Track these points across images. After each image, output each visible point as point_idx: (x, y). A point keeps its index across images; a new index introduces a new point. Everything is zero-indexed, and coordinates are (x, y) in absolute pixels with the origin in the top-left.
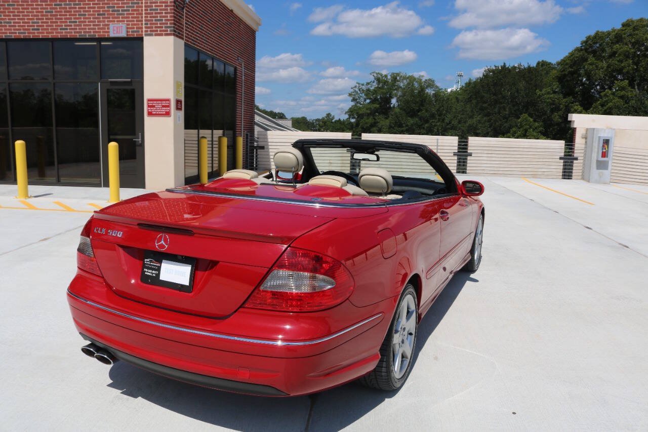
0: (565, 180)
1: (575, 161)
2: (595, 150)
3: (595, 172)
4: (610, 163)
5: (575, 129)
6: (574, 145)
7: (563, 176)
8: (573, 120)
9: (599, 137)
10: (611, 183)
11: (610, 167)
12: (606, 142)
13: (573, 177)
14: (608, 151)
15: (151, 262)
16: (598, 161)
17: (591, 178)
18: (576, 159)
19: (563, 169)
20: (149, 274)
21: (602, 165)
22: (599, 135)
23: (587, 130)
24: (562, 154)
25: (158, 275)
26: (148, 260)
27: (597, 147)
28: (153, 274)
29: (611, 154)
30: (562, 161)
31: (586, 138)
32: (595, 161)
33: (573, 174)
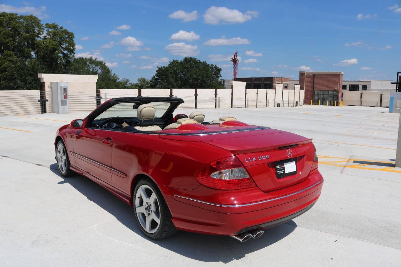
0: (43, 114)
1: (47, 102)
2: (59, 94)
3: (61, 107)
4: (68, 101)
5: (44, 82)
6: (45, 92)
7: (41, 112)
8: (43, 77)
9: (61, 87)
10: (70, 113)
11: (68, 104)
12: (65, 90)
13: (47, 112)
14: (66, 95)
15: (280, 166)
16: (62, 101)
17: (59, 111)
18: (47, 101)
19: (41, 107)
20: (280, 173)
21: (64, 103)
22: (60, 86)
23: (51, 83)
24: (39, 99)
25: (284, 172)
26: (278, 166)
27: (60, 93)
28: (282, 172)
29: (68, 96)
30: (40, 103)
31: (51, 88)
32: (60, 101)
33: (47, 110)
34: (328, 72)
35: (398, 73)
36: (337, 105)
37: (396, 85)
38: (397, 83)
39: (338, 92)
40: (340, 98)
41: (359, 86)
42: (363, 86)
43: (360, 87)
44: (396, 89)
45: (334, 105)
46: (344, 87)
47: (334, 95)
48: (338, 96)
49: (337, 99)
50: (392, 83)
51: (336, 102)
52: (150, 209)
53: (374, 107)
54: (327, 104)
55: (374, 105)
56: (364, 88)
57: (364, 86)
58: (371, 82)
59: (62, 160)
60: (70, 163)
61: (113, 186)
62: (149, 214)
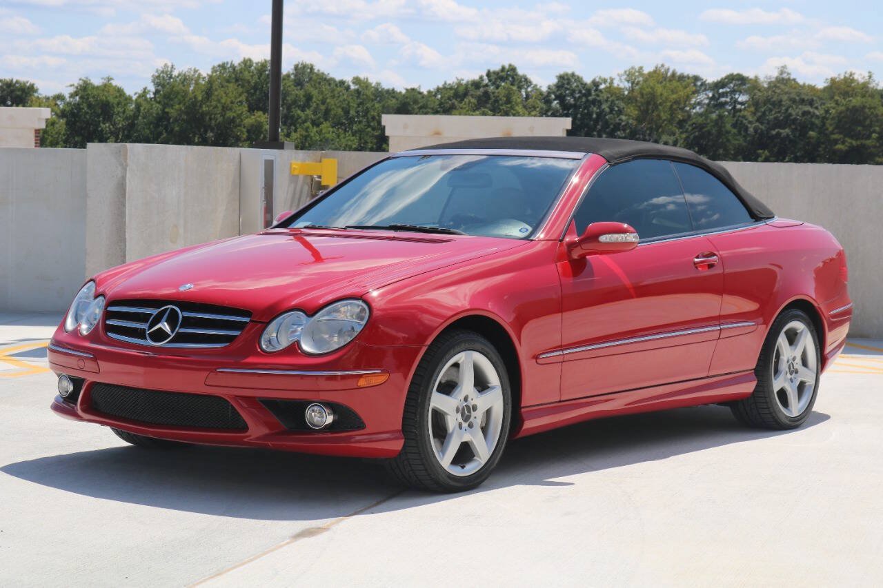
52: (793, 366)
59: (472, 419)
60: (522, 406)
61: (710, 374)
62: (791, 380)
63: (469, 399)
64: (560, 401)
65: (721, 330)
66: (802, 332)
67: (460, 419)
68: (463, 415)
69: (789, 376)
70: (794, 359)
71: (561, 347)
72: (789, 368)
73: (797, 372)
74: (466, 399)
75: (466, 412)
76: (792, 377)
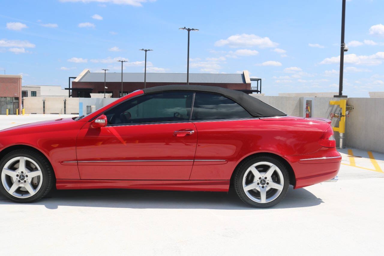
34: (4, 75)
35: (70, 78)
36: (19, 114)
37: (68, 90)
38: (69, 89)
39: (17, 99)
40: (21, 106)
41: (27, 92)
42: (31, 91)
43: (29, 94)
44: (68, 95)
45: (15, 114)
46: (25, 94)
47: (14, 102)
48: (18, 103)
49: (18, 107)
50: (66, 89)
51: (17, 110)
52: (264, 181)
53: (58, 114)
54: (6, 113)
55: (58, 113)
56: (34, 94)
57: (34, 92)
58: (41, 88)
59: (25, 180)
60: (56, 178)
61: (190, 179)
62: (263, 187)
63: (24, 173)
64: (81, 179)
65: (194, 161)
66: (271, 166)
67: (19, 179)
68: (20, 178)
69: (261, 186)
70: (266, 178)
71: (77, 160)
72: (261, 182)
73: (268, 184)
74: (22, 172)
75: (22, 177)
76: (264, 186)
